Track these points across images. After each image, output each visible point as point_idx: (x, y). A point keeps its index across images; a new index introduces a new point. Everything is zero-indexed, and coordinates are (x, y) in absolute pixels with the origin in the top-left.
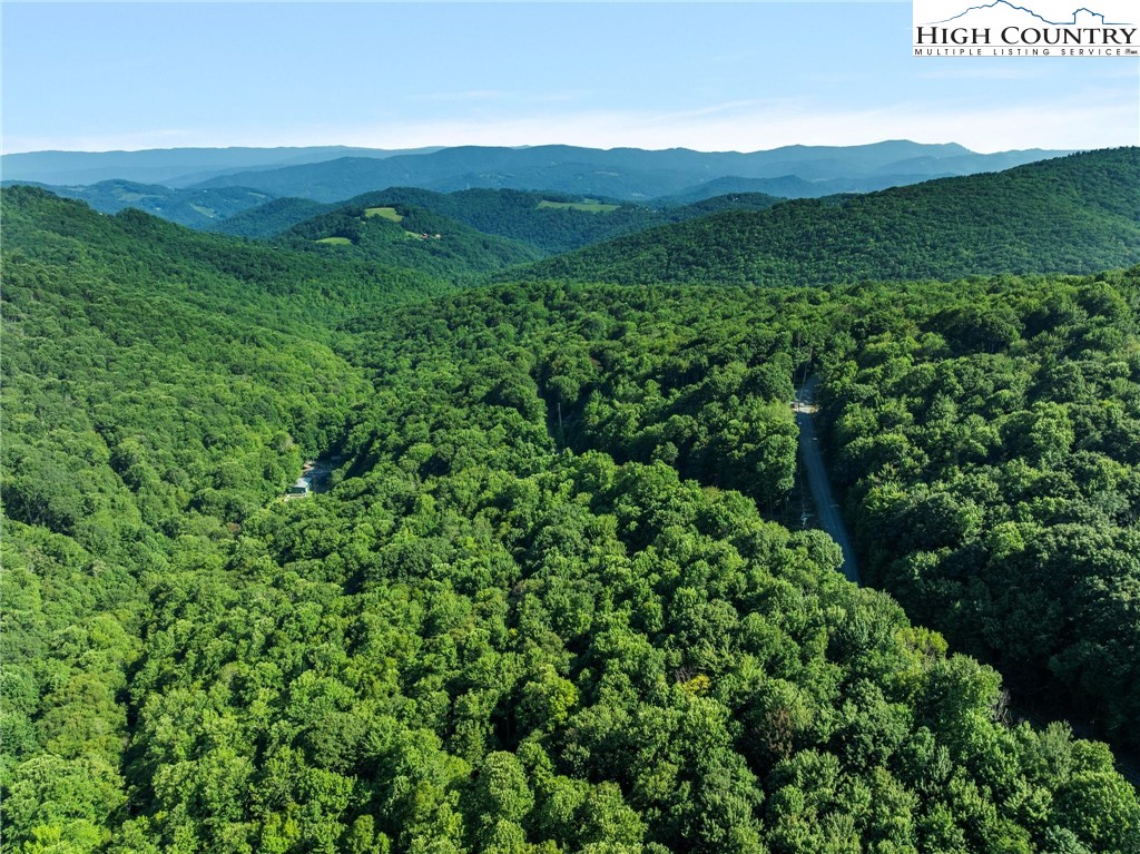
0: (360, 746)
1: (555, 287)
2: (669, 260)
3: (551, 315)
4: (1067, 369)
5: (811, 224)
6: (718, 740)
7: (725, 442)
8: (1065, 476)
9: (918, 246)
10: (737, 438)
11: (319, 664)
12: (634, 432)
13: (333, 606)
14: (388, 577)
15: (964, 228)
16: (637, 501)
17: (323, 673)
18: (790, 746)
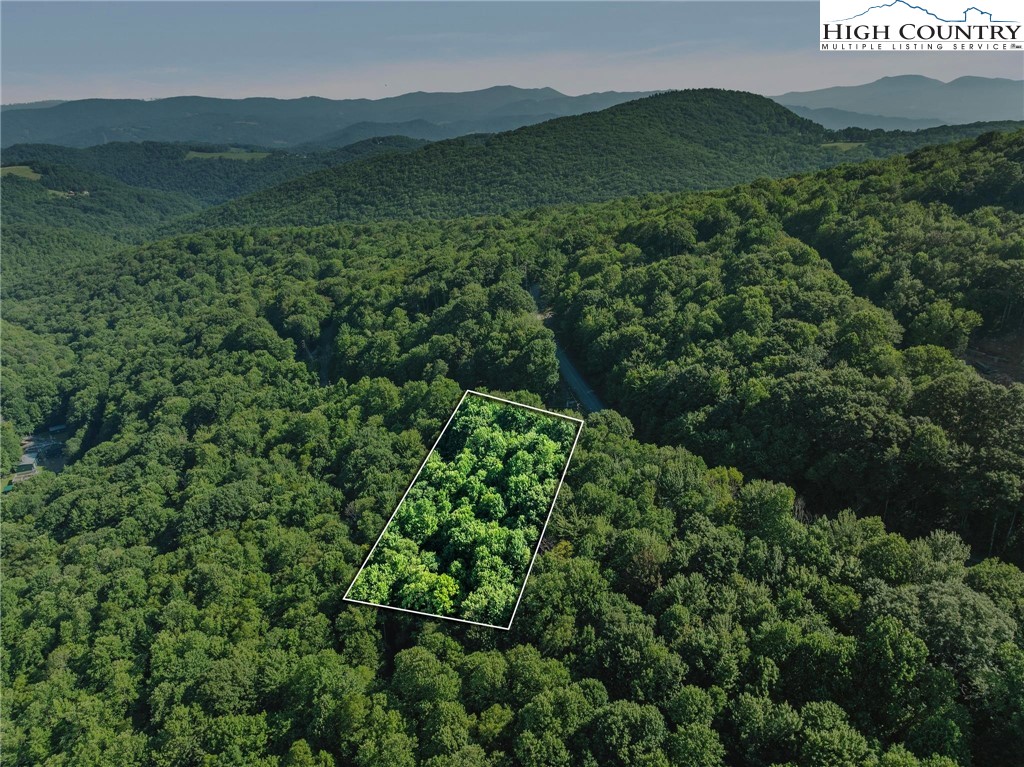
0: (258, 684)
1: (242, 233)
2: (339, 201)
3: (246, 261)
4: (749, 261)
5: (462, 162)
6: (600, 587)
7: (491, 352)
8: (779, 339)
9: (554, 176)
10: (501, 347)
11: (171, 623)
12: (399, 356)
13: (156, 566)
14: (205, 526)
15: (587, 158)
16: (431, 414)
17: (178, 629)
18: (660, 576)
